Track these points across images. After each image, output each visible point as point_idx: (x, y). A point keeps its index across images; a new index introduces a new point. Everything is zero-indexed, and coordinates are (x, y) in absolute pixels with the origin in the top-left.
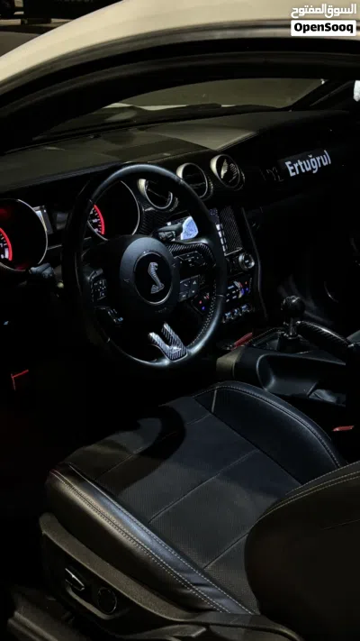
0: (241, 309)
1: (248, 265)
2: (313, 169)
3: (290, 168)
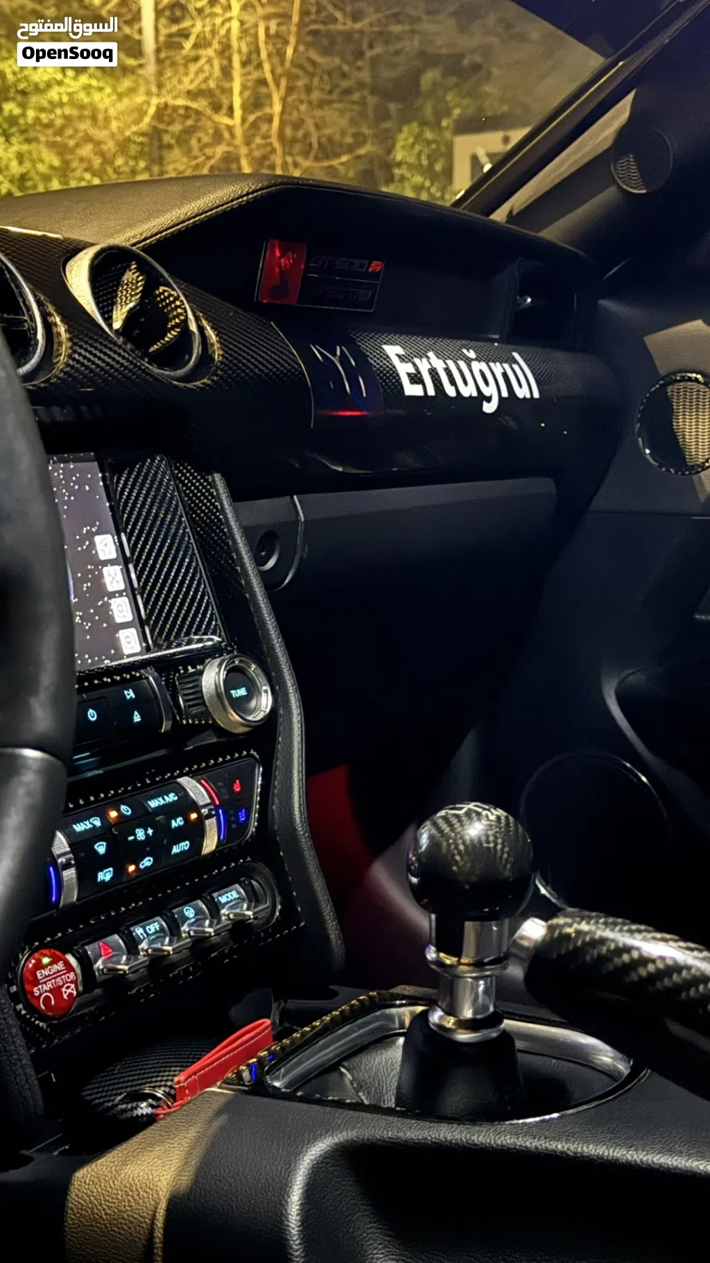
0: (215, 908)
1: (240, 705)
2: (482, 398)
3: (404, 369)
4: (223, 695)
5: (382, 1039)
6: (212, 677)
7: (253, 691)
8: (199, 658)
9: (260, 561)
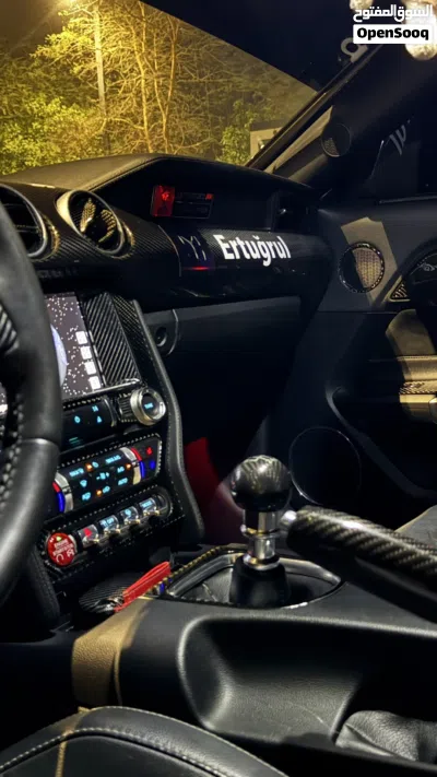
0: (140, 510)
1: (150, 412)
2: (263, 259)
3: (224, 247)
4: (141, 407)
5: (222, 570)
6: (135, 399)
7: (156, 405)
8: (129, 390)
9: (157, 342)
